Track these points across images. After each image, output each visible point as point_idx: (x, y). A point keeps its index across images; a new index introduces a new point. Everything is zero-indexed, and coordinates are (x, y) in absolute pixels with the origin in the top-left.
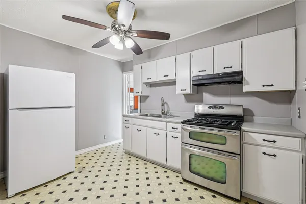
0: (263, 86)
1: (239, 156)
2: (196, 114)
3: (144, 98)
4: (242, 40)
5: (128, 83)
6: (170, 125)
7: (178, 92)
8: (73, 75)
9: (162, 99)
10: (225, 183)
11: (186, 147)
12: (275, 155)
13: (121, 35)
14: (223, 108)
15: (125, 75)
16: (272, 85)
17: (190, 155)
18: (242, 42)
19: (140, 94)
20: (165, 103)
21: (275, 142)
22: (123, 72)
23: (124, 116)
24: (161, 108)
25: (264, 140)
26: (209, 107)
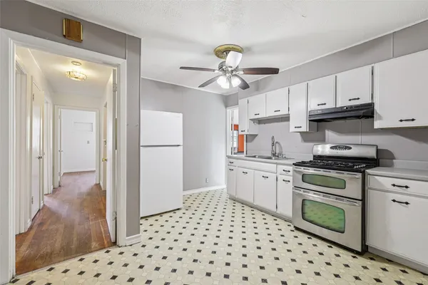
0: (401, 121)
1: (360, 202)
2: (314, 156)
3: (251, 137)
4: (373, 65)
5: (232, 119)
6: (281, 168)
7: (292, 129)
8: (181, 115)
9: (273, 138)
10: (343, 232)
11: (298, 191)
12: (407, 203)
13: (227, 75)
14: (350, 148)
15: (228, 110)
16: (413, 120)
17: (304, 200)
18: (373, 67)
19: (246, 133)
20: (277, 142)
21: (407, 187)
22: (226, 107)
23: (229, 157)
24: (271, 149)
25: (394, 185)
26: (332, 148)
